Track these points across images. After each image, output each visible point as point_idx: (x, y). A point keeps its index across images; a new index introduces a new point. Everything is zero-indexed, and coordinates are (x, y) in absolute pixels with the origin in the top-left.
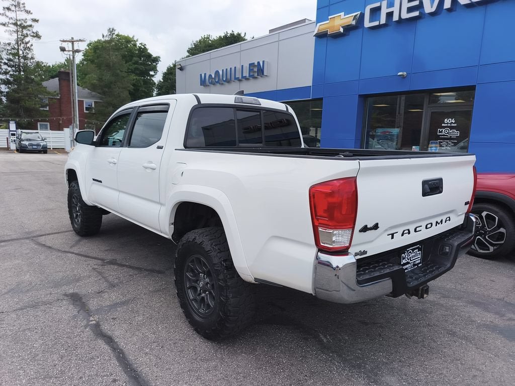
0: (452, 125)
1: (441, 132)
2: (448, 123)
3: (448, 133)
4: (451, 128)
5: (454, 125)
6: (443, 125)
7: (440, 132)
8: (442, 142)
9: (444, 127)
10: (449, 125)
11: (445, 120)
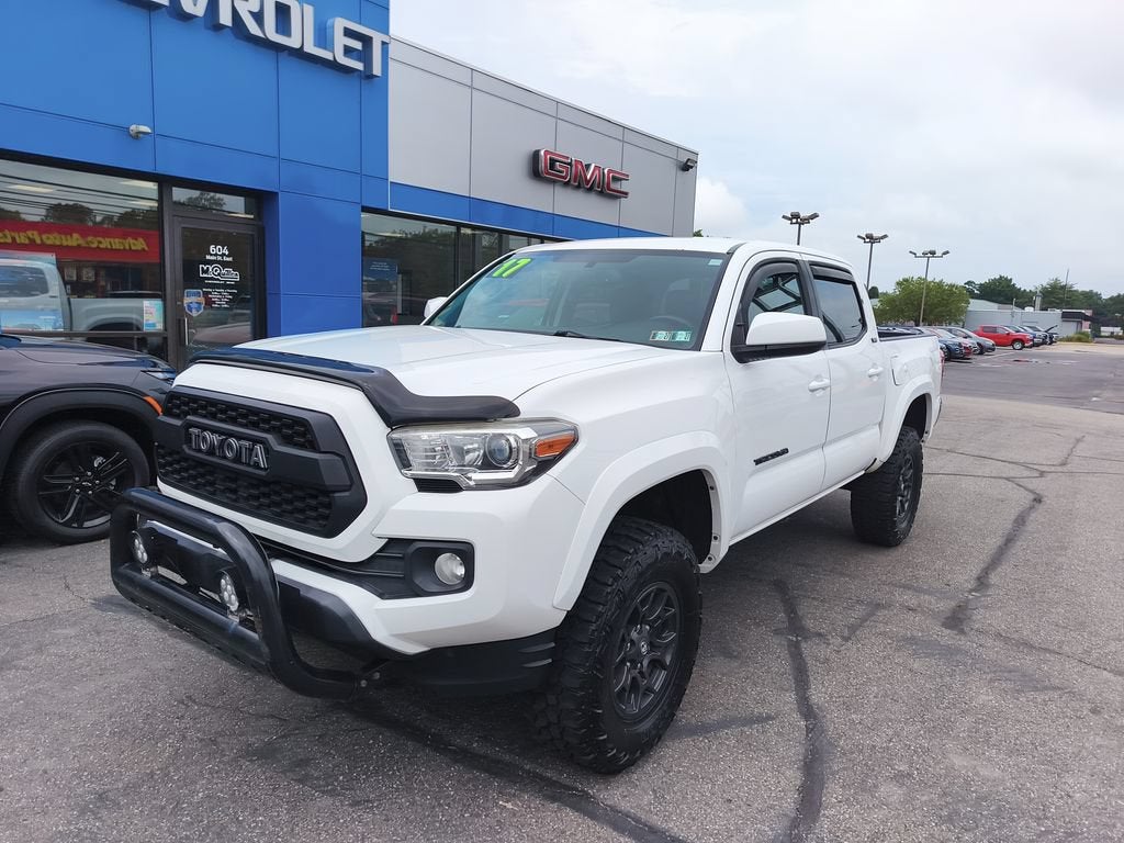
0: (225, 259)
1: (206, 272)
2: (216, 255)
3: (219, 274)
4: (224, 264)
5: (228, 259)
6: (208, 257)
7: (204, 272)
8: (210, 293)
9: (210, 262)
10: (220, 258)
11: (212, 247)
